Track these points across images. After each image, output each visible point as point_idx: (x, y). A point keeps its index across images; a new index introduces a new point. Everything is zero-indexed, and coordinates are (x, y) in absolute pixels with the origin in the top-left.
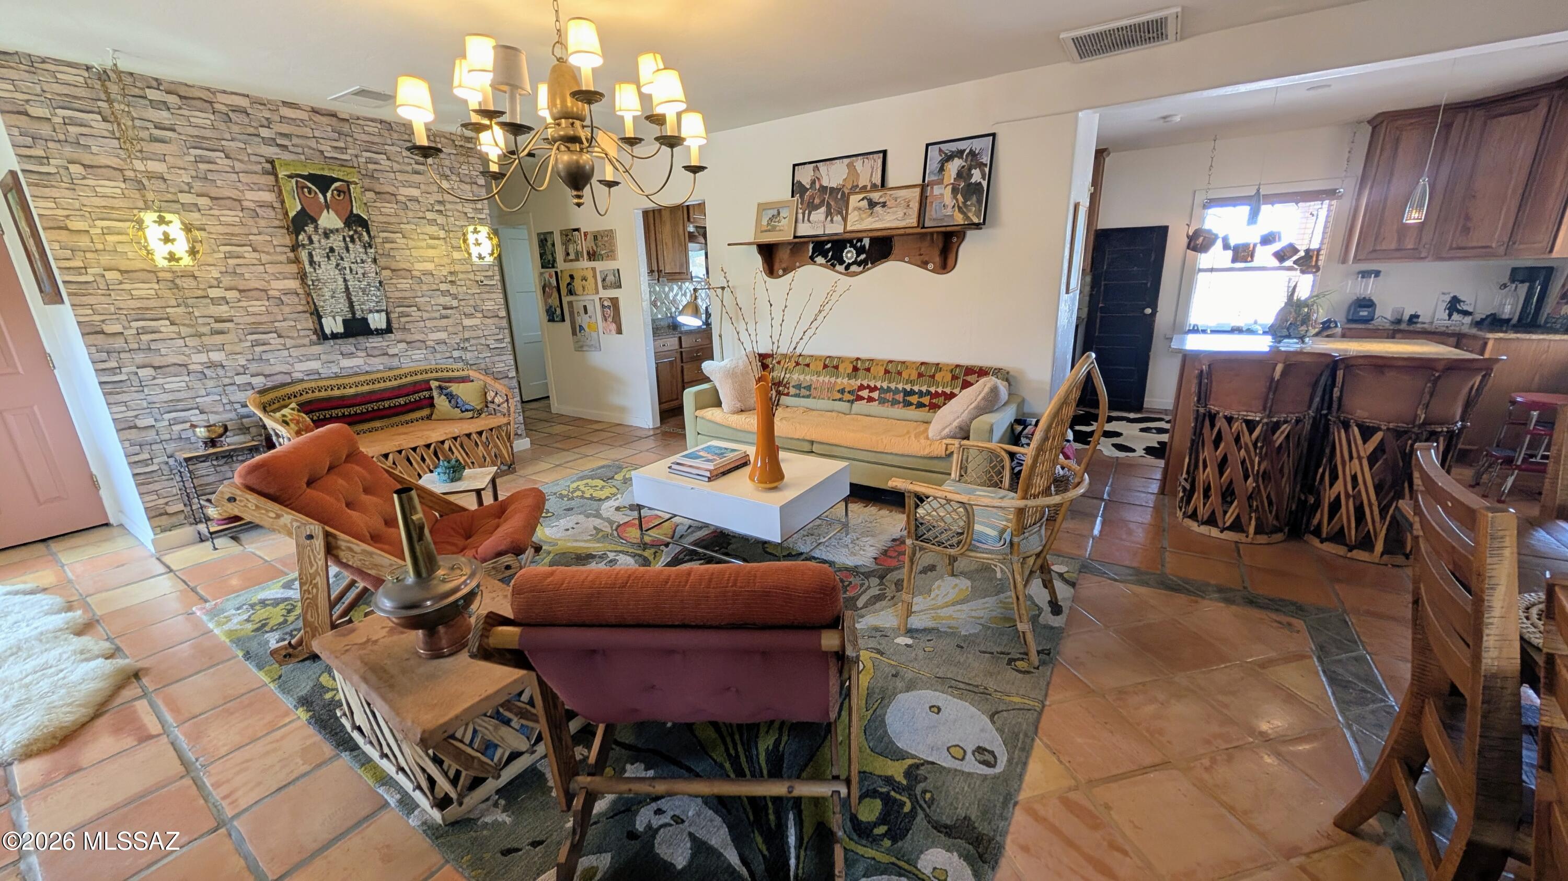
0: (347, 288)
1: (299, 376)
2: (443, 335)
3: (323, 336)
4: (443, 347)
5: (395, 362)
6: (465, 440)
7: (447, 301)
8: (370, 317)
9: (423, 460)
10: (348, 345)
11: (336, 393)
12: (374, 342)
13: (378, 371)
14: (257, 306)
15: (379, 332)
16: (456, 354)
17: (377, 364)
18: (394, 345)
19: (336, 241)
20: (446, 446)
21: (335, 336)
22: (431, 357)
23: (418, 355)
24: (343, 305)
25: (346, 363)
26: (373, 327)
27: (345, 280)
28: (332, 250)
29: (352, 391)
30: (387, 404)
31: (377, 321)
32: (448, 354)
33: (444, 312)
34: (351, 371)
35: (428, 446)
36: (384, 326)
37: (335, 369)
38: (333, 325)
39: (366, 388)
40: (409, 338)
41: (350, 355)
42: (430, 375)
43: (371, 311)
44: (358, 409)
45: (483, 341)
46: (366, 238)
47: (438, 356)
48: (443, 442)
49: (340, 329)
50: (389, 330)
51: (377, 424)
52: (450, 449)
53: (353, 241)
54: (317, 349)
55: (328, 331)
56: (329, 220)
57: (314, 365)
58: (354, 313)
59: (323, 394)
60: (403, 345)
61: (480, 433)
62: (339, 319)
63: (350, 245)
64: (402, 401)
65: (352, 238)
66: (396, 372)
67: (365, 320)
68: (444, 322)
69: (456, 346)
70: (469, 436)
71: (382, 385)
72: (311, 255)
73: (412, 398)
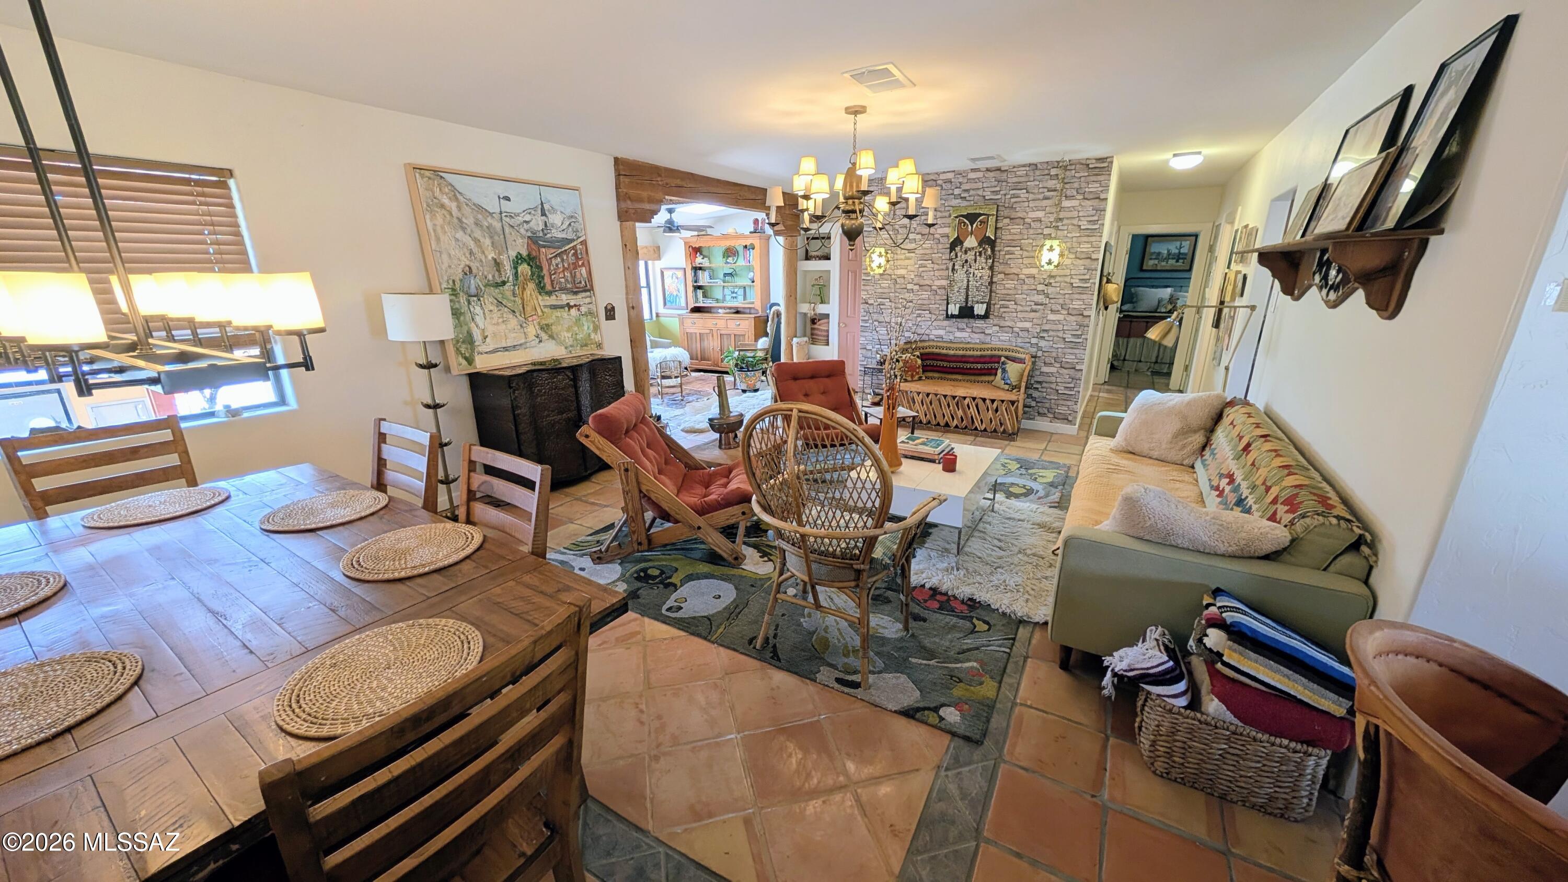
0: (968, 286)
1: (932, 337)
2: (1028, 325)
3: (949, 317)
4: (1026, 334)
5: (988, 339)
6: (981, 403)
7: (1040, 298)
8: (976, 306)
9: (949, 405)
10: (962, 323)
11: (944, 351)
12: (979, 323)
13: (976, 343)
14: (925, 295)
15: (980, 317)
16: (1034, 341)
17: (976, 338)
18: (989, 327)
19: (970, 256)
20: (967, 400)
21: (953, 316)
22: (1013, 340)
23: (1005, 336)
24: (962, 298)
25: (958, 334)
26: (976, 313)
27: (968, 281)
28: (966, 261)
29: (952, 352)
30: (969, 366)
31: (980, 309)
32: (1028, 340)
33: (1034, 307)
34: (959, 340)
35: (954, 397)
36: (983, 313)
37: (952, 337)
38: (954, 309)
39: (961, 353)
40: (1002, 323)
41: (963, 330)
42: (1000, 353)
43: (978, 302)
44: (952, 365)
45: (1060, 334)
46: (989, 252)
47: (1019, 340)
48: (965, 398)
49: (956, 312)
50: (986, 316)
51: (959, 377)
52: (968, 406)
53: (980, 255)
54: (946, 323)
55: (949, 313)
56: (971, 242)
57: (941, 332)
58: (967, 303)
59: (937, 351)
60: (997, 328)
61: (993, 401)
62: (958, 306)
63: (978, 258)
64: (979, 366)
65: (980, 253)
66: (990, 346)
67: (972, 308)
68: (1033, 315)
69: (1036, 335)
70: (984, 400)
71: (971, 353)
72: (954, 265)
73: (986, 366)
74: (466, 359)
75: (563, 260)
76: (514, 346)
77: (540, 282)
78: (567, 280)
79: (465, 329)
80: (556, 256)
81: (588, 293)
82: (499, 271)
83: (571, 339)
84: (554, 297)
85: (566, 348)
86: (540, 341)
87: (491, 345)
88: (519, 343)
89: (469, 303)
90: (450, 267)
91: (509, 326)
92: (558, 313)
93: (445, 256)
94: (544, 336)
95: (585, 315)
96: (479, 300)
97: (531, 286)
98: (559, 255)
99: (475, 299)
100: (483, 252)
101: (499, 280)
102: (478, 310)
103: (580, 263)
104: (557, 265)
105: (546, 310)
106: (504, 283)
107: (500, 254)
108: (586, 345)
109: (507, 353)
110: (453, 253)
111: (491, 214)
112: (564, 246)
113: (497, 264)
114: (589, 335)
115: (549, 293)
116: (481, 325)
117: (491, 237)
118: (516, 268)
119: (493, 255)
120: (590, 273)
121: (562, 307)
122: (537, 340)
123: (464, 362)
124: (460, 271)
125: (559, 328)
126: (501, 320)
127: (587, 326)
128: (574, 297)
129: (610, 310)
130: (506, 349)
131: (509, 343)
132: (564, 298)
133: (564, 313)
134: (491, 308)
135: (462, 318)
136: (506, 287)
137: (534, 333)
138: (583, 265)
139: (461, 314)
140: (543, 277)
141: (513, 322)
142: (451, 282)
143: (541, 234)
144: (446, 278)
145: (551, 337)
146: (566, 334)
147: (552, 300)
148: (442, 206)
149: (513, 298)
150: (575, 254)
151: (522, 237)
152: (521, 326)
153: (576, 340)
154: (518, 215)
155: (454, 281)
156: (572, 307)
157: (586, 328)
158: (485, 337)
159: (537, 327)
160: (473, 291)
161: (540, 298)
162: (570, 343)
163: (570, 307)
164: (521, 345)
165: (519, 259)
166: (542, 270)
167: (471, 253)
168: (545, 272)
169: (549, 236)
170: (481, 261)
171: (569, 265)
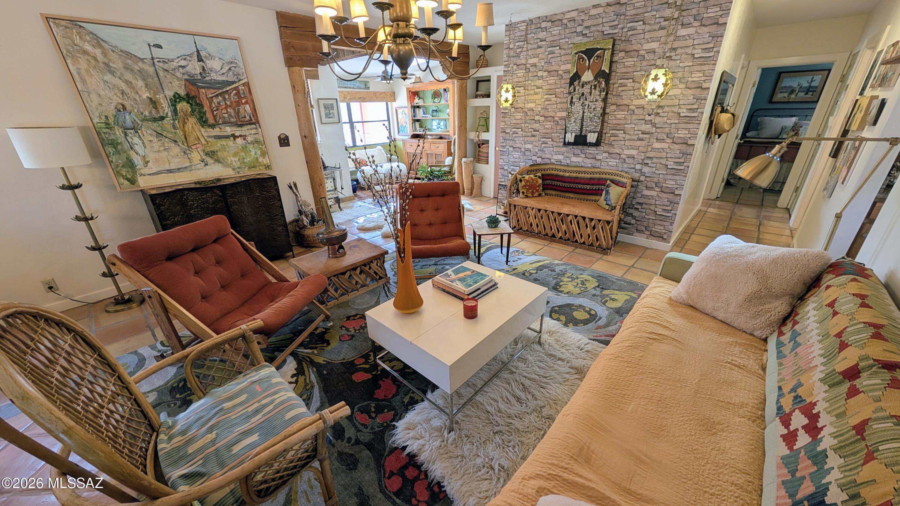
0: (583, 117)
1: (553, 161)
2: (634, 152)
3: (566, 144)
4: (631, 161)
5: (598, 164)
6: (581, 220)
7: (647, 128)
8: (589, 135)
9: (555, 220)
10: (577, 149)
11: (561, 173)
12: (592, 150)
13: (588, 167)
14: (548, 125)
15: (591, 145)
16: (638, 167)
17: (589, 162)
18: (600, 153)
19: (586, 89)
20: (570, 218)
21: (569, 144)
22: (620, 165)
23: (613, 162)
24: (577, 128)
25: (574, 159)
26: (588, 141)
27: (584, 112)
28: (583, 94)
29: (567, 174)
30: (580, 186)
31: (592, 138)
32: (633, 166)
33: (641, 136)
34: (574, 164)
35: (560, 214)
36: (594, 141)
37: (568, 162)
38: (570, 138)
39: (574, 175)
40: (612, 150)
41: (577, 155)
42: (607, 176)
43: (590, 132)
44: (566, 185)
45: (663, 161)
46: (603, 85)
47: (625, 165)
48: (568, 215)
49: (572, 140)
50: (597, 144)
51: (571, 195)
52: (571, 221)
53: (595, 88)
54: (564, 149)
55: (567, 141)
56: (588, 76)
57: (560, 157)
58: (581, 132)
59: (556, 172)
60: (606, 155)
61: (591, 220)
62: (574, 135)
63: (593, 91)
64: (588, 187)
65: (595, 86)
66: (598, 170)
67: (586, 136)
68: (639, 143)
69: (641, 161)
70: (584, 218)
71: (583, 175)
72: (572, 98)
73: (594, 187)
74: (128, 180)
75: (225, 99)
76: (179, 169)
77: (202, 117)
78: (230, 115)
79: (124, 156)
80: (217, 95)
81: (254, 126)
82: (156, 108)
83: (239, 163)
84: (218, 129)
85: (234, 169)
86: (206, 165)
87: (153, 168)
88: (184, 166)
89: (126, 135)
90: (101, 105)
91: (172, 153)
92: (224, 142)
93: (93, 96)
94: (209, 160)
95: (252, 143)
96: (137, 132)
97: (192, 121)
98: (220, 94)
99: (132, 131)
100: (137, 93)
101: (157, 116)
102: (136, 140)
103: (243, 101)
104: (219, 103)
105: (210, 140)
106: (162, 118)
107: (155, 94)
108: (254, 167)
109: (171, 174)
110: (102, 93)
111: (142, 60)
112: (225, 86)
113: (153, 103)
114: (257, 159)
115: (212, 126)
116: (141, 152)
117: (144, 80)
118: (174, 105)
119: (148, 95)
120: (254, 110)
121: (227, 137)
122: (203, 164)
123: (126, 182)
124: (113, 108)
125: (226, 154)
126: (162, 148)
127: (254, 152)
128: (239, 129)
129: (284, 140)
130: (170, 171)
131: (173, 166)
132: (229, 130)
133: (230, 142)
134: (151, 139)
135: (119, 147)
136: (165, 121)
137: (199, 158)
138: (246, 103)
139: (118, 144)
140: (205, 113)
141: (176, 150)
142: (103, 118)
143: (199, 77)
144: (97, 114)
145: (218, 161)
146: (233, 159)
147: (216, 132)
148: (85, 52)
149: (173, 131)
150: (238, 94)
151: (178, 79)
152: (184, 153)
153: (244, 163)
154: (173, 61)
155: (106, 117)
156: (238, 137)
157: (253, 153)
158: (147, 162)
159: (202, 154)
160: (129, 123)
161: (203, 130)
162: (238, 165)
163: (235, 137)
164: (186, 168)
165: (176, 99)
166: (202, 107)
167: (123, 93)
168: (206, 108)
169: (207, 78)
170: (135, 99)
171: (231, 103)
